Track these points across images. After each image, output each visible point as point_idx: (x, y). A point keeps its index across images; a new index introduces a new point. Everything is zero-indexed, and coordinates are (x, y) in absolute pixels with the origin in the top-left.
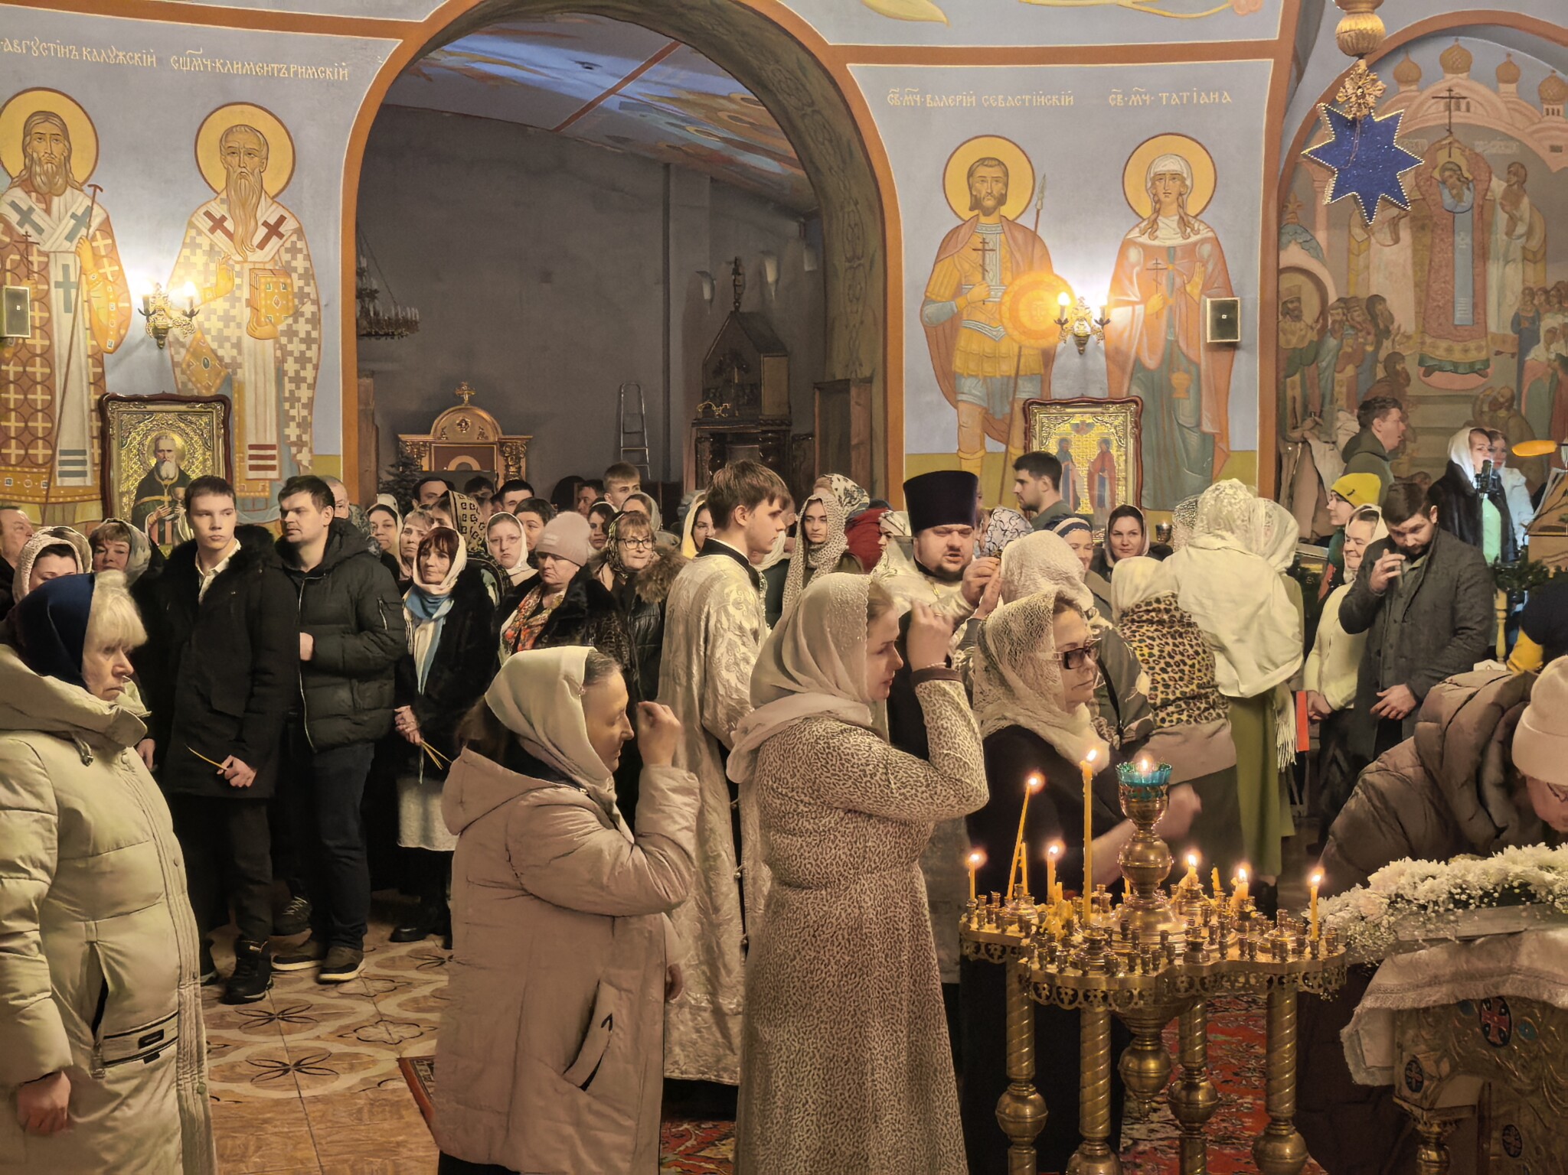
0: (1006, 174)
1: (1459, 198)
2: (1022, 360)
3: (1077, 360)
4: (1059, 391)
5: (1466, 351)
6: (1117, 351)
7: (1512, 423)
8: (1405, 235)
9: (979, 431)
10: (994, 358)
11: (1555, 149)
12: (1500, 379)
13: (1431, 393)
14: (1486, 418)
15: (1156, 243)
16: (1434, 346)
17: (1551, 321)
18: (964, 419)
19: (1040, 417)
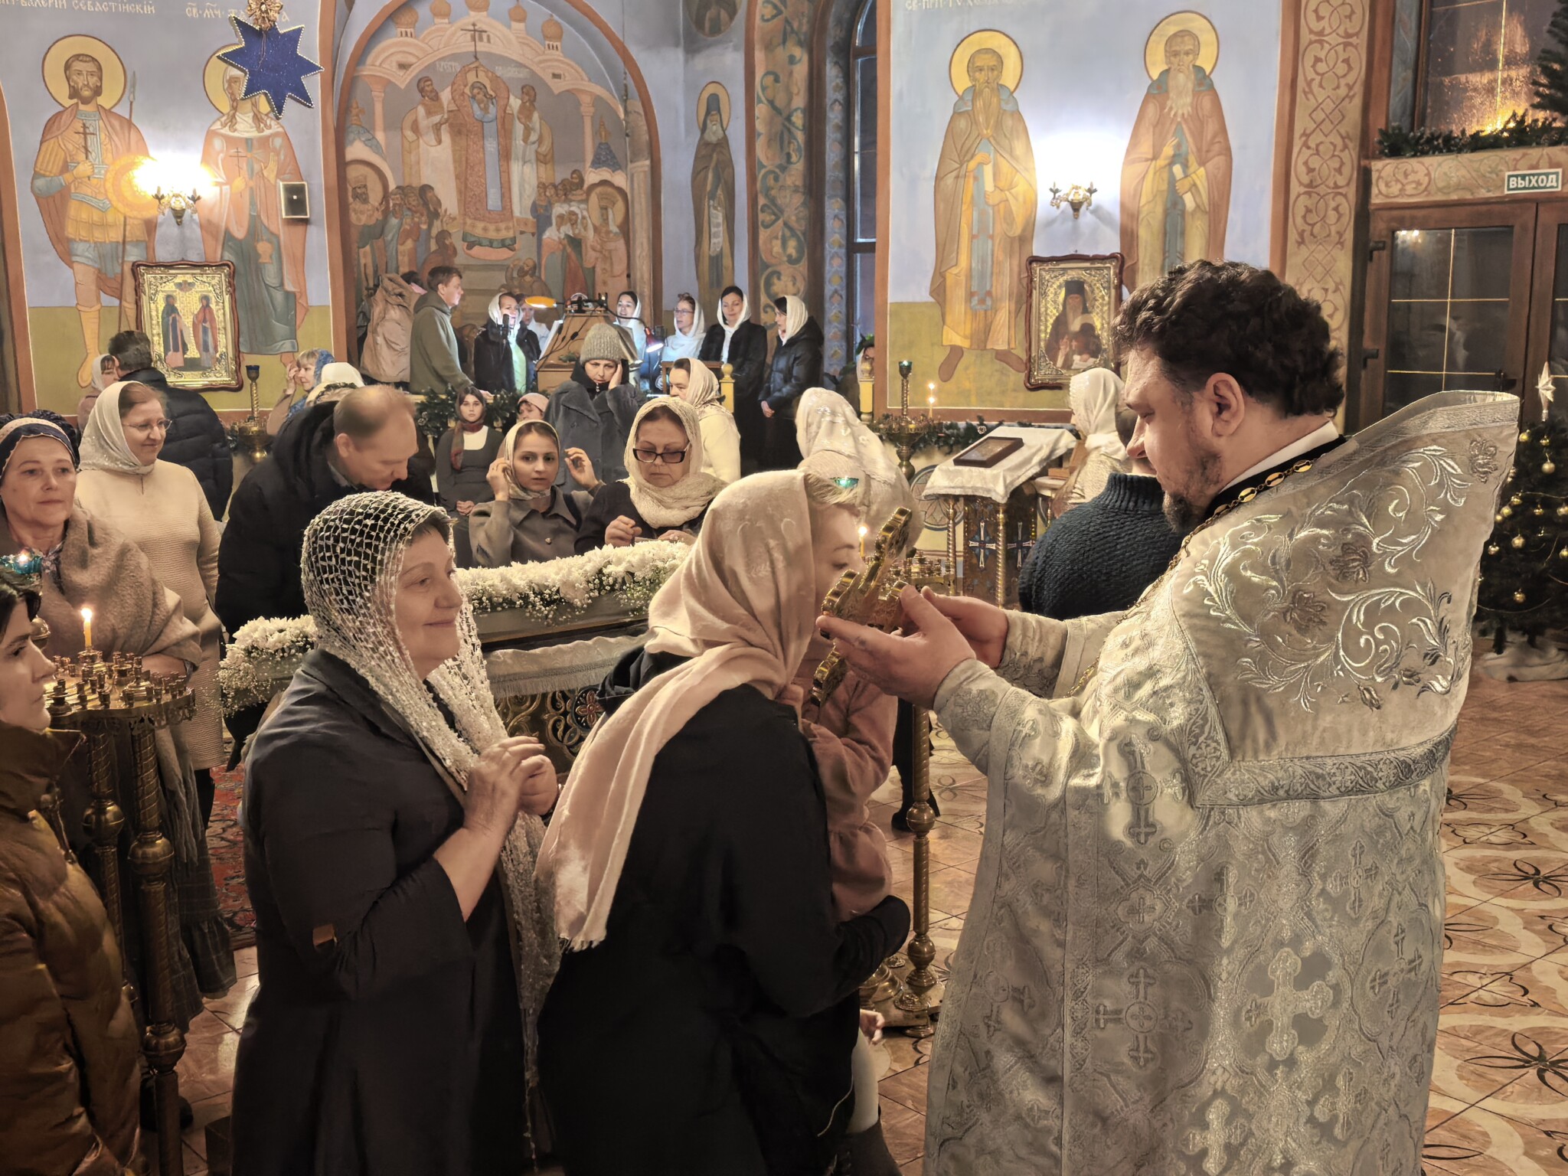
0: (100, 68)
1: (486, 110)
2: (128, 228)
3: (175, 230)
4: (162, 254)
5: (498, 230)
6: (209, 222)
7: (536, 286)
8: (446, 138)
9: (94, 287)
10: (104, 226)
11: (556, 76)
12: (525, 253)
13: (472, 262)
14: (516, 283)
15: (236, 134)
16: (474, 226)
17: (559, 209)
18: (79, 277)
19: (148, 277)
